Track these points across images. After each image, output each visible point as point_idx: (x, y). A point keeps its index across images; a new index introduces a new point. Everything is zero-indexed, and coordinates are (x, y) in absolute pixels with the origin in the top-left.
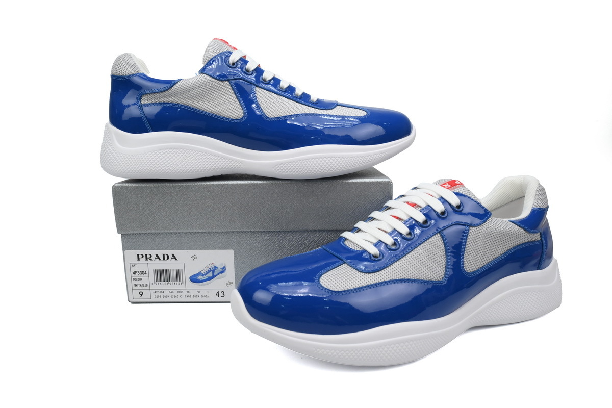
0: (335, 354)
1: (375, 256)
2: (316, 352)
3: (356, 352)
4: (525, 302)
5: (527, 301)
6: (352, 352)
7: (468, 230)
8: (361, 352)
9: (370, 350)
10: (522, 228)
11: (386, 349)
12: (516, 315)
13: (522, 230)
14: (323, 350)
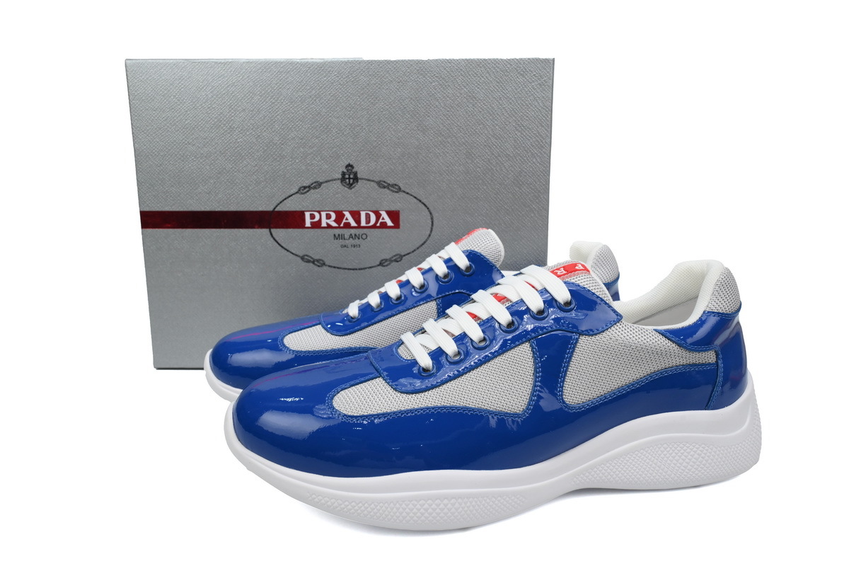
0: (336, 504)
1: (425, 370)
2: (310, 498)
3: (366, 505)
4: (677, 458)
5: (680, 457)
6: (360, 505)
7: (577, 339)
8: (372, 506)
9: (386, 505)
10: (673, 342)
11: (411, 506)
12: (657, 477)
13: (674, 345)
14: (320, 497)
